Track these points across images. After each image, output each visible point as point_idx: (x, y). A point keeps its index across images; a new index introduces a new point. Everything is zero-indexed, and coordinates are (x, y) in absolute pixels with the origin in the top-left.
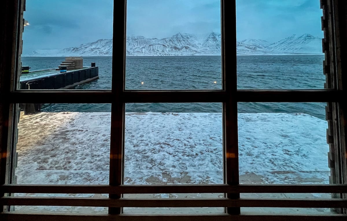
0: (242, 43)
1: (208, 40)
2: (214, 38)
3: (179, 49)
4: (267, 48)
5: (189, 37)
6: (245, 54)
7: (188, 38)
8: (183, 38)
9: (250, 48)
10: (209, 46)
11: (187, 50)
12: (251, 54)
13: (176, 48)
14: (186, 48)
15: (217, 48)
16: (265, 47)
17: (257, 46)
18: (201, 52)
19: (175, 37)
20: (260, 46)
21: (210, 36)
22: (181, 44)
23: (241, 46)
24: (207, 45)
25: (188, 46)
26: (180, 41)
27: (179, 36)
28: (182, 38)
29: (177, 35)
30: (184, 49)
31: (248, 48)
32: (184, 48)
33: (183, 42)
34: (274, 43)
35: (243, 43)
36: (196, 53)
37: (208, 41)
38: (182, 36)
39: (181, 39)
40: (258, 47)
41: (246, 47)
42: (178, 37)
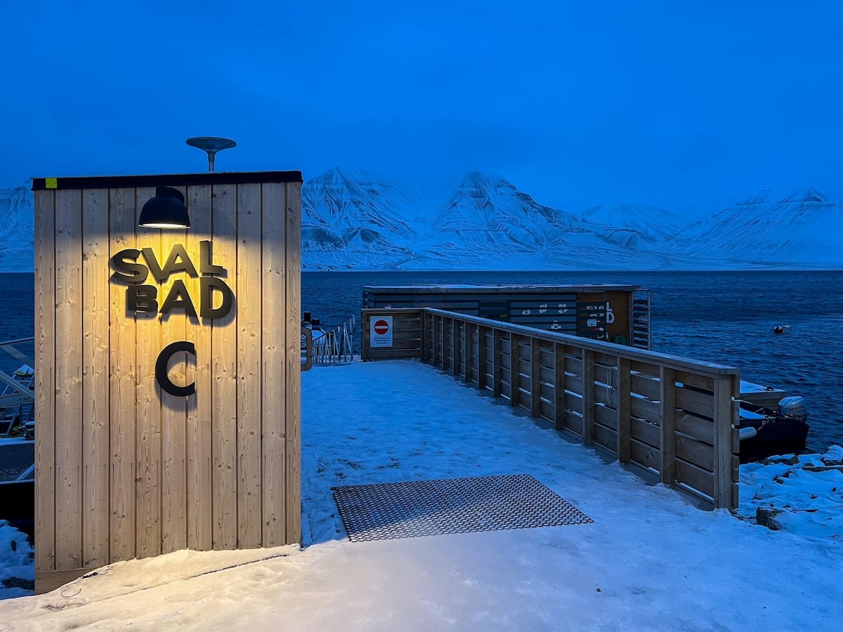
0: (584, 221)
1: (455, 205)
2: (479, 195)
3: (336, 242)
4: (671, 242)
5: (377, 188)
6: (597, 263)
7: (374, 191)
8: (352, 191)
9: (614, 243)
10: (458, 232)
11: (370, 245)
12: (618, 265)
13: (322, 236)
14: (367, 236)
15: (491, 240)
16: (668, 238)
17: (638, 233)
18: (429, 255)
19: (320, 186)
20: (651, 232)
21: (463, 186)
22: (343, 221)
23: (583, 231)
24: (452, 226)
25: (375, 228)
26: (338, 204)
27: (336, 183)
28: (346, 191)
29: (328, 177)
30: (358, 241)
31: (607, 240)
32: (358, 236)
33: (353, 208)
34: (699, 223)
35: (587, 218)
36: (407, 260)
37: (454, 209)
38: (347, 184)
39: (346, 198)
40: (643, 237)
41: (599, 236)
42: (333, 187)
